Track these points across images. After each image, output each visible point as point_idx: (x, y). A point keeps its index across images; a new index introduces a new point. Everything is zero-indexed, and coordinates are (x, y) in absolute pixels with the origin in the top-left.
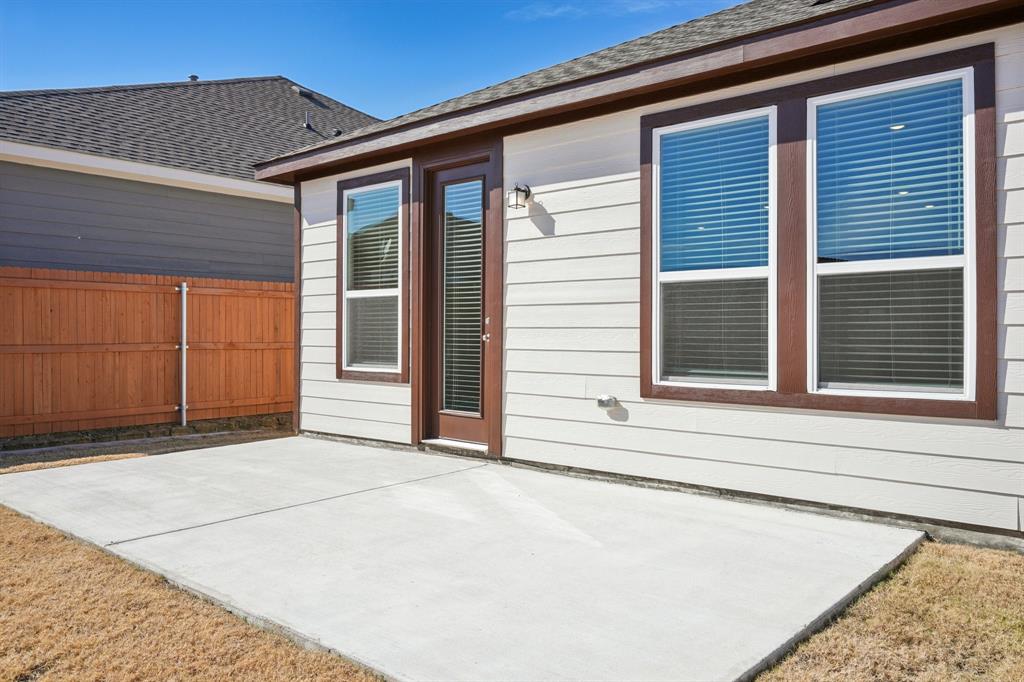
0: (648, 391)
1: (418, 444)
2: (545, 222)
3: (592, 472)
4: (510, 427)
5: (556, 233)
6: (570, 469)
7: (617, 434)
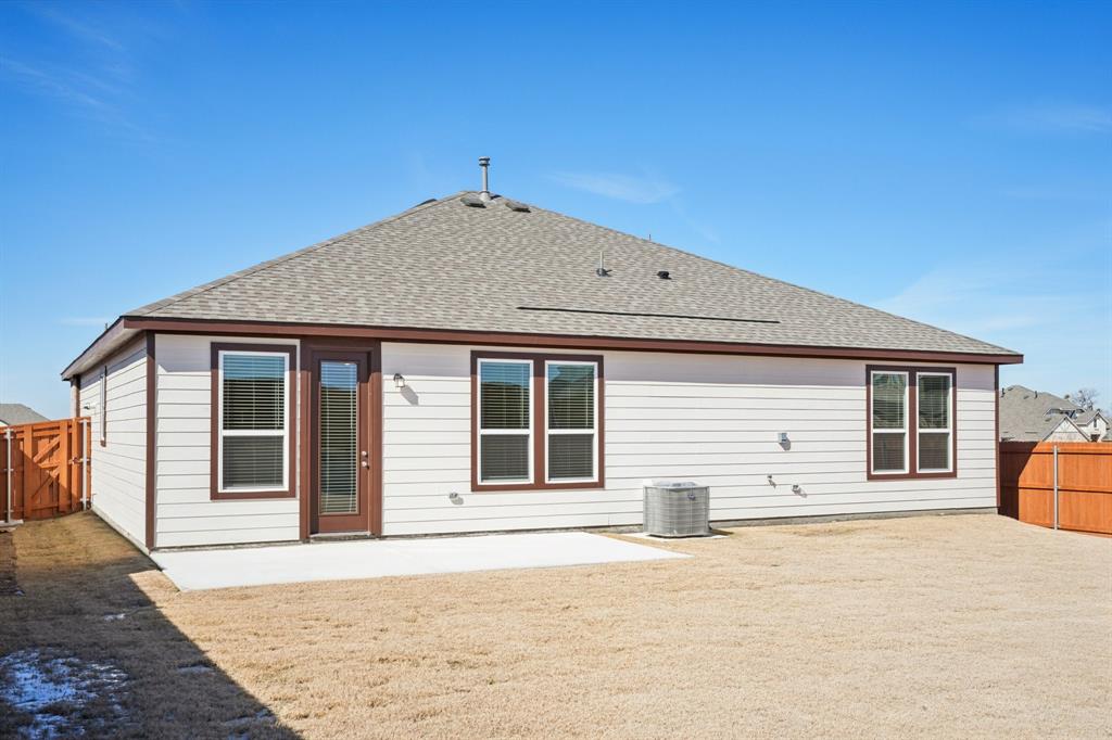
0: (475, 488)
1: (305, 539)
2: (413, 399)
3: (440, 534)
4: (387, 517)
5: (420, 403)
6: (426, 535)
7: (459, 512)
